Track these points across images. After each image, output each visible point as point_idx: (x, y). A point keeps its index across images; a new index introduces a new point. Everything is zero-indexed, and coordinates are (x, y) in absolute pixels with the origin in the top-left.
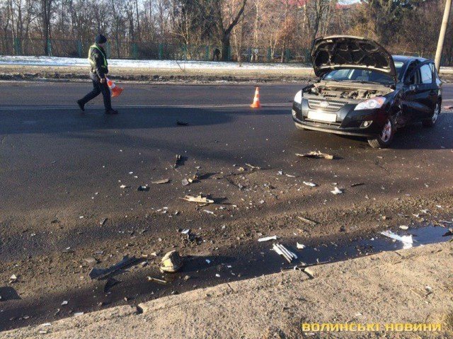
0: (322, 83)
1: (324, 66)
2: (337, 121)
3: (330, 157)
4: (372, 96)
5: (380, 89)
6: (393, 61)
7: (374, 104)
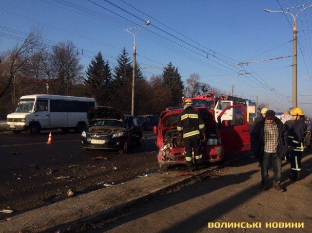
0: (93, 127)
1: (94, 120)
2: (105, 143)
3: (106, 159)
4: (118, 131)
5: (120, 128)
6: (124, 117)
7: (120, 135)
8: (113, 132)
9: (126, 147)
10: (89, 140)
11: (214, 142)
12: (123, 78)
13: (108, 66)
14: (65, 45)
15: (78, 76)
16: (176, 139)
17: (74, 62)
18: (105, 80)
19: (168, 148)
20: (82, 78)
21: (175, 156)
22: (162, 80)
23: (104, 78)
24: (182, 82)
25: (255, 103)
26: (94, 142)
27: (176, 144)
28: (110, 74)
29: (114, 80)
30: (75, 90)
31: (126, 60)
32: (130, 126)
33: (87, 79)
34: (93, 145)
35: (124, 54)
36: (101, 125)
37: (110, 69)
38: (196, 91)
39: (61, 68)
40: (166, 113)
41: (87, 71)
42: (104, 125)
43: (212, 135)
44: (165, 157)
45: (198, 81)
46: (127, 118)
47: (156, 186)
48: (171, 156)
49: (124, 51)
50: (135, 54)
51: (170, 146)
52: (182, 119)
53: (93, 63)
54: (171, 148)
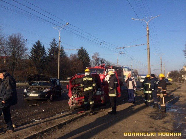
0: (31, 87)
1: (32, 82)
2: (39, 96)
3: (39, 105)
4: (46, 88)
5: (48, 86)
6: (50, 80)
7: (47, 90)
8: (43, 89)
9: (51, 98)
10: (28, 94)
11: (100, 93)
12: (53, 56)
13: (44, 48)
14: (17, 35)
15: (25, 54)
16: (79, 92)
17: (22, 46)
18: (42, 57)
19: (74, 98)
20: (28, 55)
21: (78, 102)
22: (77, 57)
23: (41, 55)
24: (89, 58)
25: (131, 69)
26: (31, 95)
27: (79, 95)
28: (46, 53)
29: (48, 57)
30: (23, 63)
31: (55, 45)
32: (54, 85)
33: (31, 56)
34: (31, 97)
35: (54, 41)
36: (37, 85)
37: (45, 50)
38: (97, 63)
39: (14, 49)
40: (73, 77)
41: (31, 51)
42: (39, 85)
43: (99, 89)
44: (72, 102)
45: (99, 57)
46: (52, 81)
47: (64, 119)
48: (76, 102)
49: (54, 39)
50: (60, 42)
51: (76, 96)
52: (83, 80)
53: (35, 46)
54: (76, 97)
